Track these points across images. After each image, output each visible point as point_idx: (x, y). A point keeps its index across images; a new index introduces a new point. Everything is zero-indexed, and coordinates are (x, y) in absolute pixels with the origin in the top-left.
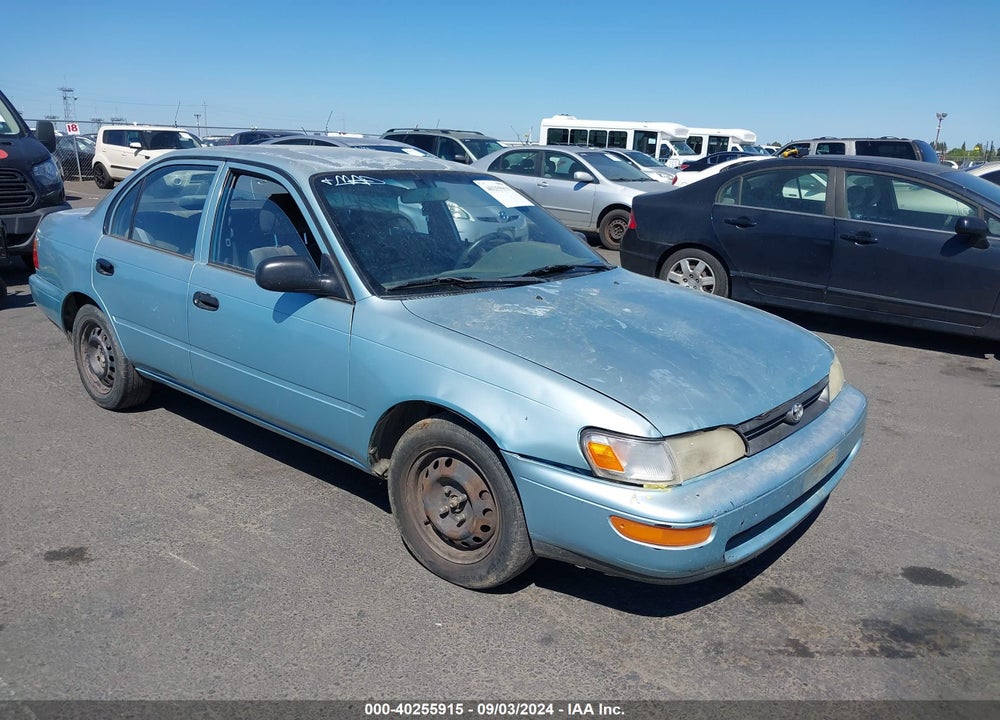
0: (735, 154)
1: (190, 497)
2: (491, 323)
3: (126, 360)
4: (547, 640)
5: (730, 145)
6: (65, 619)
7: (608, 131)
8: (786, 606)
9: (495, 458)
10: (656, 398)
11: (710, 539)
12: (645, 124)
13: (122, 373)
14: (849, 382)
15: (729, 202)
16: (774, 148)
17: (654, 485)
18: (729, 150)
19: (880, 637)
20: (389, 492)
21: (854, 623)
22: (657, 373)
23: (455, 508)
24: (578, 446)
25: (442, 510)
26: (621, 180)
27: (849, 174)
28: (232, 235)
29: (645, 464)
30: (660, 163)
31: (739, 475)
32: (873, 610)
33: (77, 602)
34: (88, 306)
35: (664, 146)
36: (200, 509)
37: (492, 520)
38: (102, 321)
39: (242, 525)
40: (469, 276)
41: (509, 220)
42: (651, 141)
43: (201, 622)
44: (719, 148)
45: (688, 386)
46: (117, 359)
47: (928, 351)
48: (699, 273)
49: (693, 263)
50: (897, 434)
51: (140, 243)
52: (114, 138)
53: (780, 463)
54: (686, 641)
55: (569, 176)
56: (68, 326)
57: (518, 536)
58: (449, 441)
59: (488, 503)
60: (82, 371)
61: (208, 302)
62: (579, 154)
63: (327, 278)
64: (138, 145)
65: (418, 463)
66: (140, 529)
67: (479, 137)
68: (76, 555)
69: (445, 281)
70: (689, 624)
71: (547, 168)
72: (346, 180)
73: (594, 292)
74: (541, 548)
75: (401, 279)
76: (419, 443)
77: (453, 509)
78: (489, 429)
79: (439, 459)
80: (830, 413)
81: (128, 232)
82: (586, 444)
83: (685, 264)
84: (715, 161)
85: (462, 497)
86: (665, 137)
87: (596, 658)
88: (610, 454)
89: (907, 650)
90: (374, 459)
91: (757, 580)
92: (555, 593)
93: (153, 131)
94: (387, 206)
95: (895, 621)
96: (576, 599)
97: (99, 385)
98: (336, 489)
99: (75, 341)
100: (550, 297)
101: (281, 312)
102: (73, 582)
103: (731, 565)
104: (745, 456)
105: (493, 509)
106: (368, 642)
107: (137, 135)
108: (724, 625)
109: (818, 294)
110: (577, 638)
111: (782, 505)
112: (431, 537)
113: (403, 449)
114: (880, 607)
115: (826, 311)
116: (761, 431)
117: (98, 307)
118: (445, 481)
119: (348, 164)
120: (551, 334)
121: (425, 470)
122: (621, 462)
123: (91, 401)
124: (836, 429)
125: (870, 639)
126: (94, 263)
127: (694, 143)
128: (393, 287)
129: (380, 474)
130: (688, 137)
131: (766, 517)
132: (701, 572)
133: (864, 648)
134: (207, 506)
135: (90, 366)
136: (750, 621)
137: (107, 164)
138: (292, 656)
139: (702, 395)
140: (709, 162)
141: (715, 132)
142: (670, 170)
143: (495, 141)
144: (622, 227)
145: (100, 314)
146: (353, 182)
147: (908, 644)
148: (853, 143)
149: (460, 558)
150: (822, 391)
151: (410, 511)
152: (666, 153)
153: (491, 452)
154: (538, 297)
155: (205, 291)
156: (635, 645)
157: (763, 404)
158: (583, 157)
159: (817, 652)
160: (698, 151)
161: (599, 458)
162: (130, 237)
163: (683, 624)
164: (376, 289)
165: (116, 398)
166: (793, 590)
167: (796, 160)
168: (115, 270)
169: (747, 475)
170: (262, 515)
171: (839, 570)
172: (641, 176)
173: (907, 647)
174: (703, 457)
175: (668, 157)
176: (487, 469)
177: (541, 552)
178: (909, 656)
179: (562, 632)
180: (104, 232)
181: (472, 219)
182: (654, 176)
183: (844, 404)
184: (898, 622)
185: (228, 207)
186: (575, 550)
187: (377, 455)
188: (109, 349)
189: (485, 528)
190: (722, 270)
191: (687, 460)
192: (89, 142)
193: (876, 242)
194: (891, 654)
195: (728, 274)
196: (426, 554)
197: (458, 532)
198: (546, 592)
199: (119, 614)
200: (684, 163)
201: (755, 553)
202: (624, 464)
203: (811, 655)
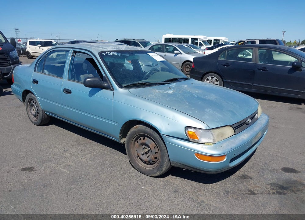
0: (222, 45)
1: (64, 151)
2: (156, 96)
3: (42, 110)
4: (176, 191)
5: (220, 42)
6: (29, 188)
7: (183, 38)
8: (247, 180)
9: (159, 136)
10: (207, 117)
11: (225, 159)
12: (194, 36)
13: (41, 114)
14: (263, 112)
15: (223, 59)
16: (233, 43)
17: (208, 143)
18: (220, 43)
19: (276, 188)
20: (126, 148)
21: (268, 185)
22: (207, 110)
23: (146, 152)
24: (184, 132)
25: (142, 153)
26: (189, 53)
27: (259, 49)
28: (74, 71)
29: (205, 137)
30: (199, 48)
31: (233, 140)
32: (273, 181)
33: (32, 183)
34: (30, 94)
35: (200, 43)
36: (67, 155)
37: (158, 155)
38: (34, 98)
39: (80, 159)
40: (148, 82)
41: (155, 66)
42: (196, 41)
43: (71, 188)
44: (217, 43)
45: (217, 113)
46: (39, 110)
47: (284, 103)
48: (214, 81)
49: (212, 78)
50: (277, 128)
51: (45, 74)
52: (32, 43)
53: (245, 136)
54: (218, 191)
55: (173, 52)
56: (24, 100)
57: (166, 160)
58: (144, 132)
59: (157, 150)
60: (28, 114)
61: (68, 92)
62: (175, 45)
63: (105, 83)
64: (40, 45)
65: (135, 139)
66: (50, 161)
67: (144, 41)
68: (31, 169)
69: (141, 83)
70: (218, 186)
71: (166, 50)
72: (110, 53)
73: (186, 86)
74: (173, 164)
75: (128, 83)
76: (135, 132)
77: (146, 153)
78: (157, 128)
79: (141, 137)
80: (258, 121)
81: (42, 71)
82: (187, 131)
83: (210, 78)
84: (216, 47)
85: (149, 149)
86: (200, 40)
87: (191, 196)
88: (194, 135)
89: (284, 192)
90: (121, 138)
91: (238, 173)
92: (177, 177)
93: (44, 41)
94: (122, 61)
95: (280, 183)
96: (183, 179)
97: (34, 118)
98: (108, 148)
99: (26, 105)
100: (173, 88)
101: (91, 94)
102: (30, 177)
103: (231, 167)
104: (234, 134)
105: (158, 152)
106: (122, 193)
107: (39, 42)
108: (229, 186)
109: (250, 86)
110: (185, 191)
111: (246, 149)
112: (139, 161)
113: (130, 135)
114: (275, 180)
115: (253, 91)
116: (239, 127)
117: (34, 94)
118: (143, 144)
119: (110, 49)
120: (174, 99)
121: (136, 141)
122: (198, 137)
123: (31, 123)
124: (261, 126)
125: (273, 189)
126: (32, 81)
127: (209, 42)
128: (125, 86)
129: (123, 142)
130: (207, 40)
131: (241, 153)
132: (222, 170)
133: (271, 192)
134: (69, 154)
135: (31, 112)
136: (237, 185)
137: (30, 51)
138: (99, 198)
139: (221, 116)
140: (214, 47)
141: (216, 38)
142: (202, 50)
143: (149, 42)
144: (189, 68)
145: (34, 96)
146: (112, 54)
147: (285, 190)
148: (258, 41)
149: (148, 167)
150: (256, 115)
151: (132, 153)
152: (201, 45)
153: (157, 135)
154: (169, 88)
155: (67, 88)
156: (202, 192)
157: (239, 118)
158: (177, 46)
159: (258, 193)
160: (210, 44)
161: (191, 136)
162: (43, 72)
163: (216, 186)
164: (120, 86)
165: (39, 122)
166: (249, 175)
167: (243, 46)
168: (39, 82)
169: (235, 140)
170: (86, 156)
171: (262, 169)
172: (194, 52)
173: (284, 191)
174: (222, 135)
175: (201, 46)
176: (156, 140)
177: (173, 165)
178: (285, 194)
179: (180, 189)
180: (35, 71)
181: (144, 66)
182: (198, 52)
183: (262, 119)
184: (281, 184)
185: (73, 63)
186: (184, 164)
187: (122, 137)
188: (37, 107)
189: (156, 158)
190: (221, 80)
191: (218, 136)
192: (24, 45)
193: (268, 70)
194: (280, 193)
195: (223, 81)
196: (138, 167)
197: (148, 159)
198: (174, 177)
199: (45, 186)
200: (207, 48)
201: (238, 164)
202: (199, 137)
203: (256, 194)
